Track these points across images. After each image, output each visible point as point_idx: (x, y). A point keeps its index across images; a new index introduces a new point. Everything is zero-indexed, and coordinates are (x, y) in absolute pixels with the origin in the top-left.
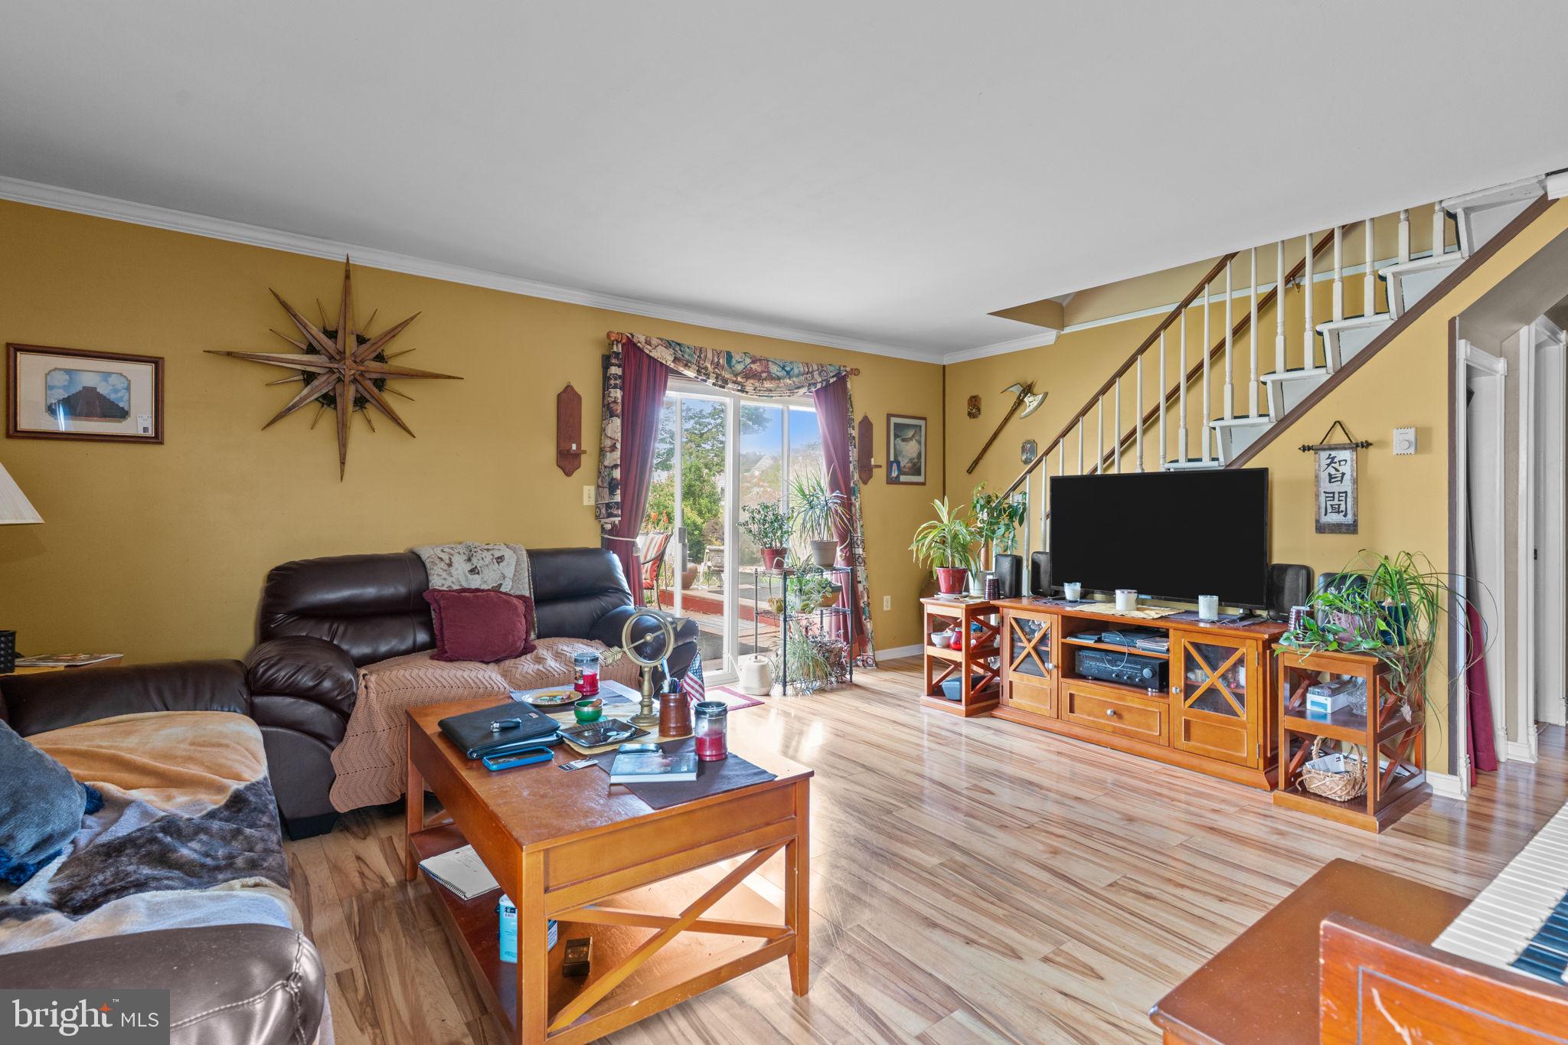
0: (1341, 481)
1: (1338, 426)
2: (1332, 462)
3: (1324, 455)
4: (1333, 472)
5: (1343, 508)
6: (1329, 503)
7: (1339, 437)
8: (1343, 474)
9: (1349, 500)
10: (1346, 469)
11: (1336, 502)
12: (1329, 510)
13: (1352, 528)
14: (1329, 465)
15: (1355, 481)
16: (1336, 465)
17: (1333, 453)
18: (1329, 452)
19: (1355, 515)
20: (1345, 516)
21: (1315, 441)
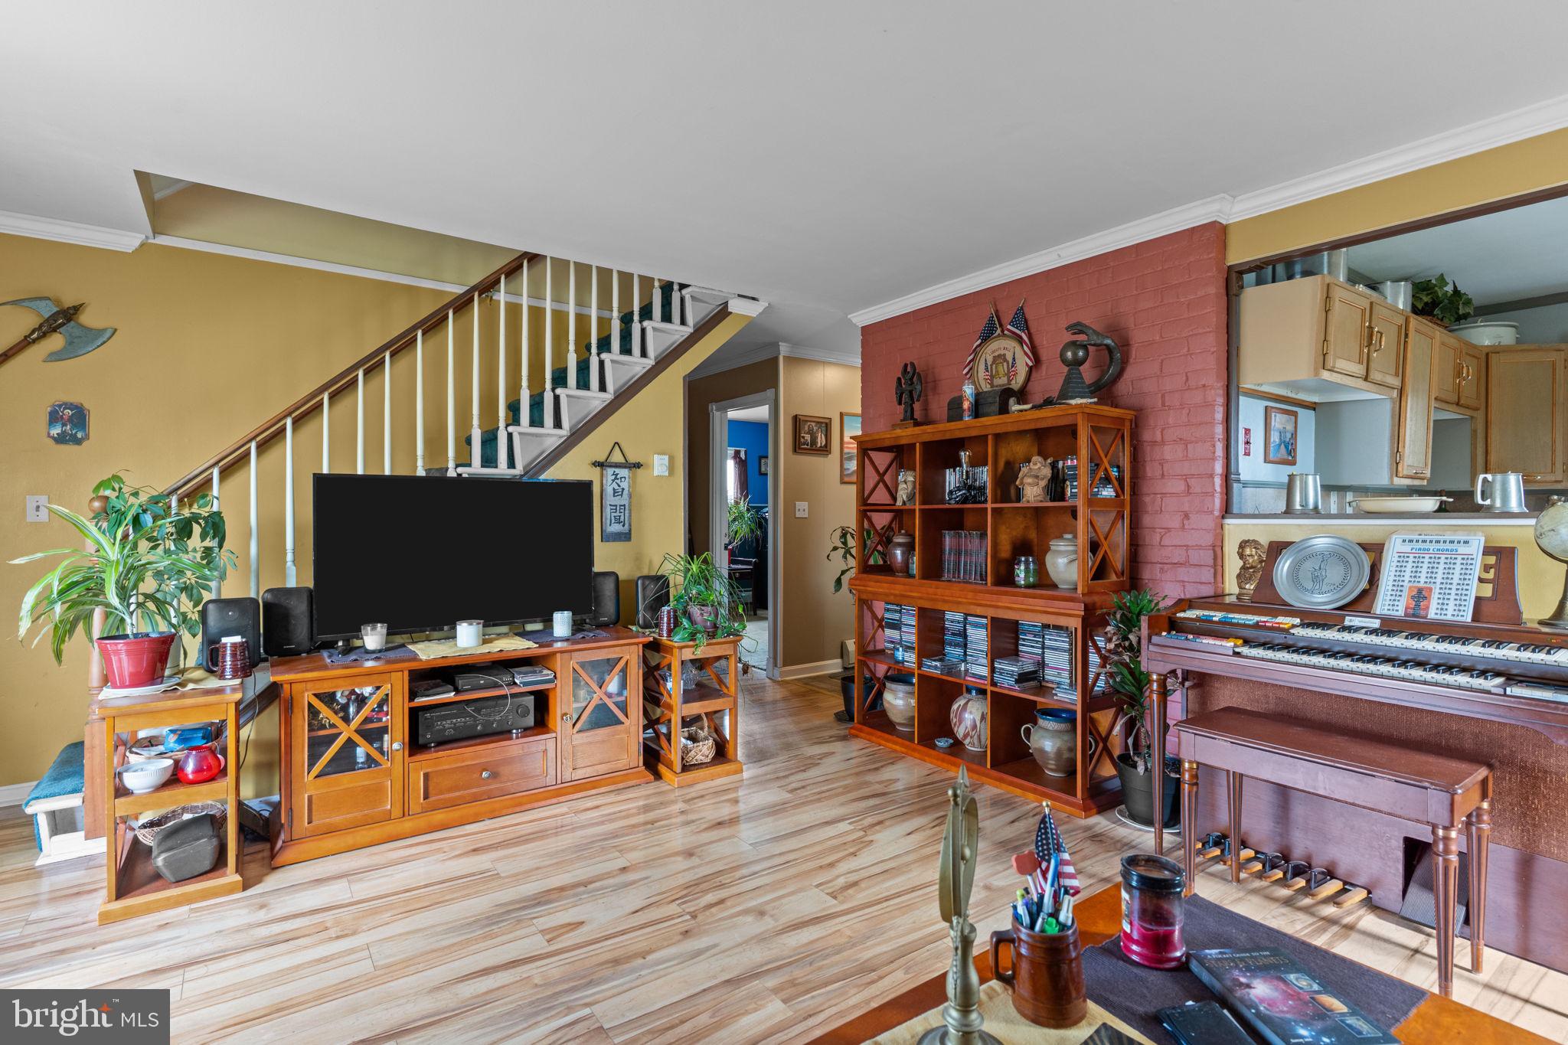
0: (622, 495)
1: (617, 447)
2: (616, 478)
3: (610, 471)
4: (616, 487)
5: (622, 519)
6: (613, 514)
7: (617, 457)
8: (623, 489)
9: (627, 512)
10: (625, 485)
11: (618, 514)
12: (613, 521)
13: (626, 537)
14: (613, 481)
15: (630, 496)
16: (618, 481)
17: (617, 471)
18: (614, 469)
19: (630, 525)
20: (624, 526)
21: (602, 459)
